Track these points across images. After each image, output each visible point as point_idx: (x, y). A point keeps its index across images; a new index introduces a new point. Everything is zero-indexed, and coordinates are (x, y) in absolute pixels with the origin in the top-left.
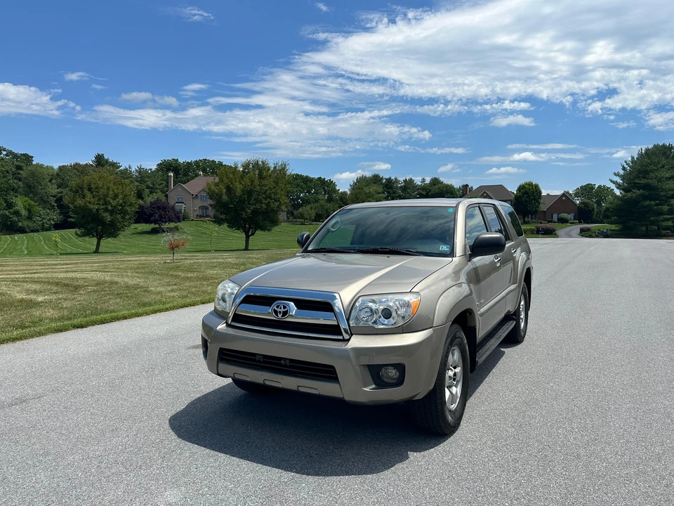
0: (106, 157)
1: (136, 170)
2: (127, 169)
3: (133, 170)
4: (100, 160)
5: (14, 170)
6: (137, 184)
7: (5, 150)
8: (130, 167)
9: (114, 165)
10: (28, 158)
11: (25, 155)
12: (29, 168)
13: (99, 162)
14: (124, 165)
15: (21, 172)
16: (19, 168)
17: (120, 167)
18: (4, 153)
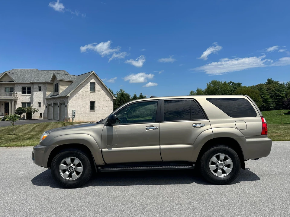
0: (272, 80)
1: (287, 84)
2: (282, 84)
3: (285, 84)
4: (270, 82)
5: (234, 89)
6: (287, 90)
7: (232, 83)
8: (283, 83)
9: (276, 83)
10: (239, 85)
11: (238, 83)
12: (239, 88)
13: (269, 83)
14: (281, 82)
15: (236, 90)
16: (235, 88)
17: (279, 83)
18: (231, 83)
